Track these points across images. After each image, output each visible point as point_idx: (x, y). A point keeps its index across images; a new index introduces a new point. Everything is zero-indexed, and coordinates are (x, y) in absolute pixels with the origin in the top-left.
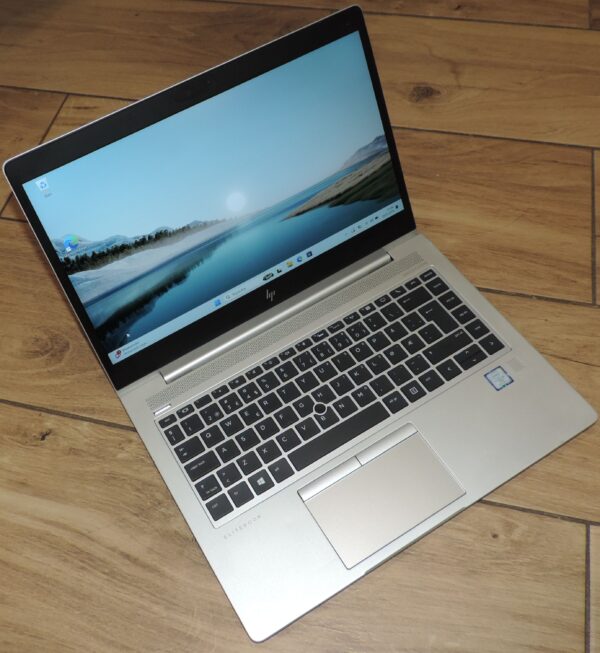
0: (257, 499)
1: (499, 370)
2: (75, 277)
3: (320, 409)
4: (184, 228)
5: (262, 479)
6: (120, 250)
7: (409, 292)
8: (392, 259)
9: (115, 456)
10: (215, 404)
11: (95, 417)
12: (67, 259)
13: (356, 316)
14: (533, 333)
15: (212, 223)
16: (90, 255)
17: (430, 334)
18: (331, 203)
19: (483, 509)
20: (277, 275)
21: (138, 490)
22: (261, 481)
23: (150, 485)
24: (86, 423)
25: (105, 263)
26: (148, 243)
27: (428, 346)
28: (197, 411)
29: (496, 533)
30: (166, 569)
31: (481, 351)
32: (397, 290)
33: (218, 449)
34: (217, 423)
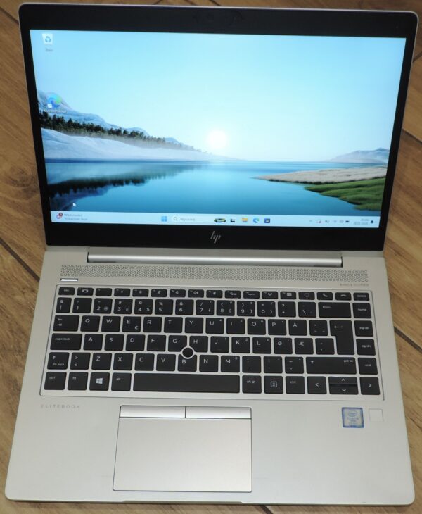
0: (88, 392)
1: (359, 411)
2: (46, 132)
3: (188, 353)
4: (159, 139)
5: (101, 379)
6: (95, 130)
7: (334, 301)
8: (342, 266)
9: (14, 295)
10: (111, 300)
11: (22, 257)
12: (45, 114)
13: (274, 295)
15: (187, 148)
16: (66, 120)
17: (325, 347)
18: (308, 186)
20: (228, 223)
21: (12, 331)
22: (100, 381)
23: (23, 333)
24: (11, 257)
25: (78, 133)
26: (121, 135)
27: (315, 355)
28: (94, 297)
31: (356, 386)
32: (326, 293)
33: (87, 336)
34: (102, 316)
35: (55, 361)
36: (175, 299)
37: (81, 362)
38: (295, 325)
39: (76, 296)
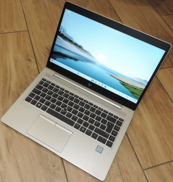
0: (35, 106)
1: (102, 149)
2: (59, 37)
3: (65, 110)
4: (86, 51)
6: (71, 41)
7: (113, 117)
8: (120, 109)
9: (32, 75)
10: (54, 87)
11: (39, 67)
12: (60, 32)
13: (97, 107)
14: (122, 155)
15: (92, 56)
16: (65, 36)
17: (103, 127)
18: (120, 82)
19: (60, 160)
21: (26, 83)
22: (39, 105)
24: (36, 66)
25: (66, 40)
26: (77, 46)
27: (99, 128)
28: (50, 84)
29: (55, 166)
30: (10, 97)
31: (106, 142)
32: (111, 114)
33: (42, 93)
34: (49, 90)
35: (31, 95)
36: (70, 95)
37: (37, 98)
38: (98, 117)
39: (46, 82)
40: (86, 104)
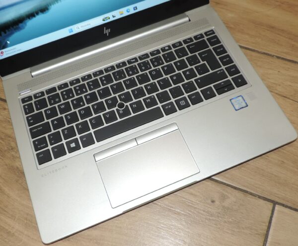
0: (68, 155)
1: (240, 98)
3: (121, 106)
5: (74, 144)
7: (195, 41)
8: (190, 20)
10: (58, 94)
13: (158, 52)
17: (203, 69)
19: (209, 183)
20: (112, 19)
23: (9, 137)
27: (199, 76)
28: (46, 96)
29: (214, 199)
31: (231, 84)
32: (188, 39)
33: (52, 122)
34: (56, 105)
36: (98, 78)
38: (178, 64)
39: (34, 100)
40: (126, 69)
